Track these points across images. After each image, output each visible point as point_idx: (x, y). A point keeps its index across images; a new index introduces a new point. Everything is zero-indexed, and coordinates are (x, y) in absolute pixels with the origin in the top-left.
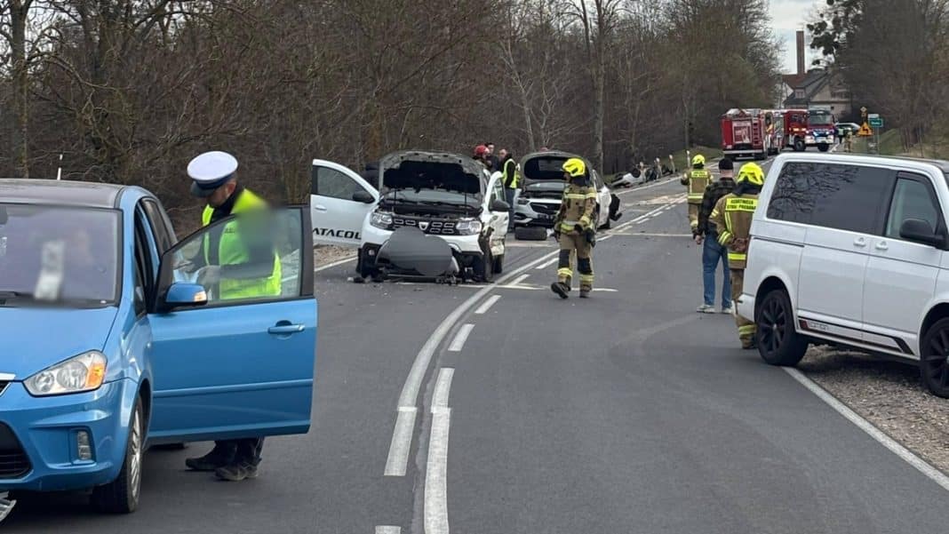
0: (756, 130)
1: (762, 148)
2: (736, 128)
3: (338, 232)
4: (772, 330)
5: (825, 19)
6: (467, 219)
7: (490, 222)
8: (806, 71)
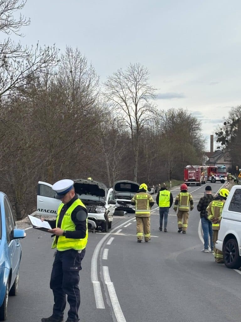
0: (197, 174)
1: (199, 181)
2: (190, 173)
3: (48, 210)
4: (230, 255)
5: (222, 131)
6: (100, 207)
7: (109, 208)
8: (214, 151)
